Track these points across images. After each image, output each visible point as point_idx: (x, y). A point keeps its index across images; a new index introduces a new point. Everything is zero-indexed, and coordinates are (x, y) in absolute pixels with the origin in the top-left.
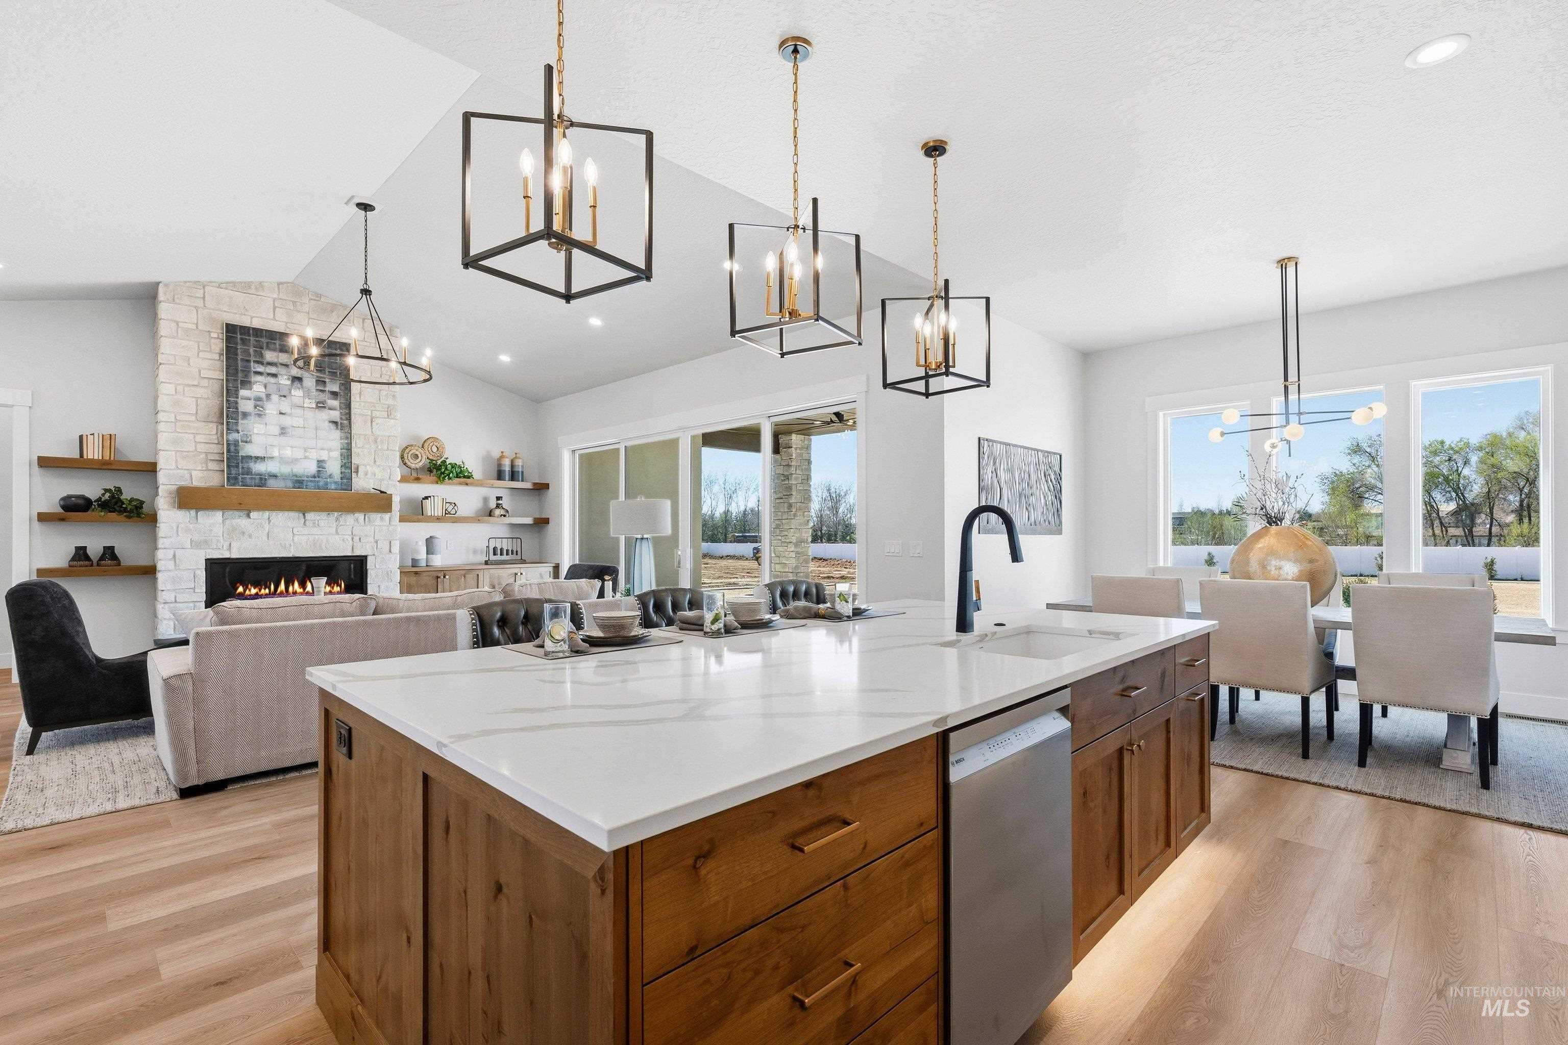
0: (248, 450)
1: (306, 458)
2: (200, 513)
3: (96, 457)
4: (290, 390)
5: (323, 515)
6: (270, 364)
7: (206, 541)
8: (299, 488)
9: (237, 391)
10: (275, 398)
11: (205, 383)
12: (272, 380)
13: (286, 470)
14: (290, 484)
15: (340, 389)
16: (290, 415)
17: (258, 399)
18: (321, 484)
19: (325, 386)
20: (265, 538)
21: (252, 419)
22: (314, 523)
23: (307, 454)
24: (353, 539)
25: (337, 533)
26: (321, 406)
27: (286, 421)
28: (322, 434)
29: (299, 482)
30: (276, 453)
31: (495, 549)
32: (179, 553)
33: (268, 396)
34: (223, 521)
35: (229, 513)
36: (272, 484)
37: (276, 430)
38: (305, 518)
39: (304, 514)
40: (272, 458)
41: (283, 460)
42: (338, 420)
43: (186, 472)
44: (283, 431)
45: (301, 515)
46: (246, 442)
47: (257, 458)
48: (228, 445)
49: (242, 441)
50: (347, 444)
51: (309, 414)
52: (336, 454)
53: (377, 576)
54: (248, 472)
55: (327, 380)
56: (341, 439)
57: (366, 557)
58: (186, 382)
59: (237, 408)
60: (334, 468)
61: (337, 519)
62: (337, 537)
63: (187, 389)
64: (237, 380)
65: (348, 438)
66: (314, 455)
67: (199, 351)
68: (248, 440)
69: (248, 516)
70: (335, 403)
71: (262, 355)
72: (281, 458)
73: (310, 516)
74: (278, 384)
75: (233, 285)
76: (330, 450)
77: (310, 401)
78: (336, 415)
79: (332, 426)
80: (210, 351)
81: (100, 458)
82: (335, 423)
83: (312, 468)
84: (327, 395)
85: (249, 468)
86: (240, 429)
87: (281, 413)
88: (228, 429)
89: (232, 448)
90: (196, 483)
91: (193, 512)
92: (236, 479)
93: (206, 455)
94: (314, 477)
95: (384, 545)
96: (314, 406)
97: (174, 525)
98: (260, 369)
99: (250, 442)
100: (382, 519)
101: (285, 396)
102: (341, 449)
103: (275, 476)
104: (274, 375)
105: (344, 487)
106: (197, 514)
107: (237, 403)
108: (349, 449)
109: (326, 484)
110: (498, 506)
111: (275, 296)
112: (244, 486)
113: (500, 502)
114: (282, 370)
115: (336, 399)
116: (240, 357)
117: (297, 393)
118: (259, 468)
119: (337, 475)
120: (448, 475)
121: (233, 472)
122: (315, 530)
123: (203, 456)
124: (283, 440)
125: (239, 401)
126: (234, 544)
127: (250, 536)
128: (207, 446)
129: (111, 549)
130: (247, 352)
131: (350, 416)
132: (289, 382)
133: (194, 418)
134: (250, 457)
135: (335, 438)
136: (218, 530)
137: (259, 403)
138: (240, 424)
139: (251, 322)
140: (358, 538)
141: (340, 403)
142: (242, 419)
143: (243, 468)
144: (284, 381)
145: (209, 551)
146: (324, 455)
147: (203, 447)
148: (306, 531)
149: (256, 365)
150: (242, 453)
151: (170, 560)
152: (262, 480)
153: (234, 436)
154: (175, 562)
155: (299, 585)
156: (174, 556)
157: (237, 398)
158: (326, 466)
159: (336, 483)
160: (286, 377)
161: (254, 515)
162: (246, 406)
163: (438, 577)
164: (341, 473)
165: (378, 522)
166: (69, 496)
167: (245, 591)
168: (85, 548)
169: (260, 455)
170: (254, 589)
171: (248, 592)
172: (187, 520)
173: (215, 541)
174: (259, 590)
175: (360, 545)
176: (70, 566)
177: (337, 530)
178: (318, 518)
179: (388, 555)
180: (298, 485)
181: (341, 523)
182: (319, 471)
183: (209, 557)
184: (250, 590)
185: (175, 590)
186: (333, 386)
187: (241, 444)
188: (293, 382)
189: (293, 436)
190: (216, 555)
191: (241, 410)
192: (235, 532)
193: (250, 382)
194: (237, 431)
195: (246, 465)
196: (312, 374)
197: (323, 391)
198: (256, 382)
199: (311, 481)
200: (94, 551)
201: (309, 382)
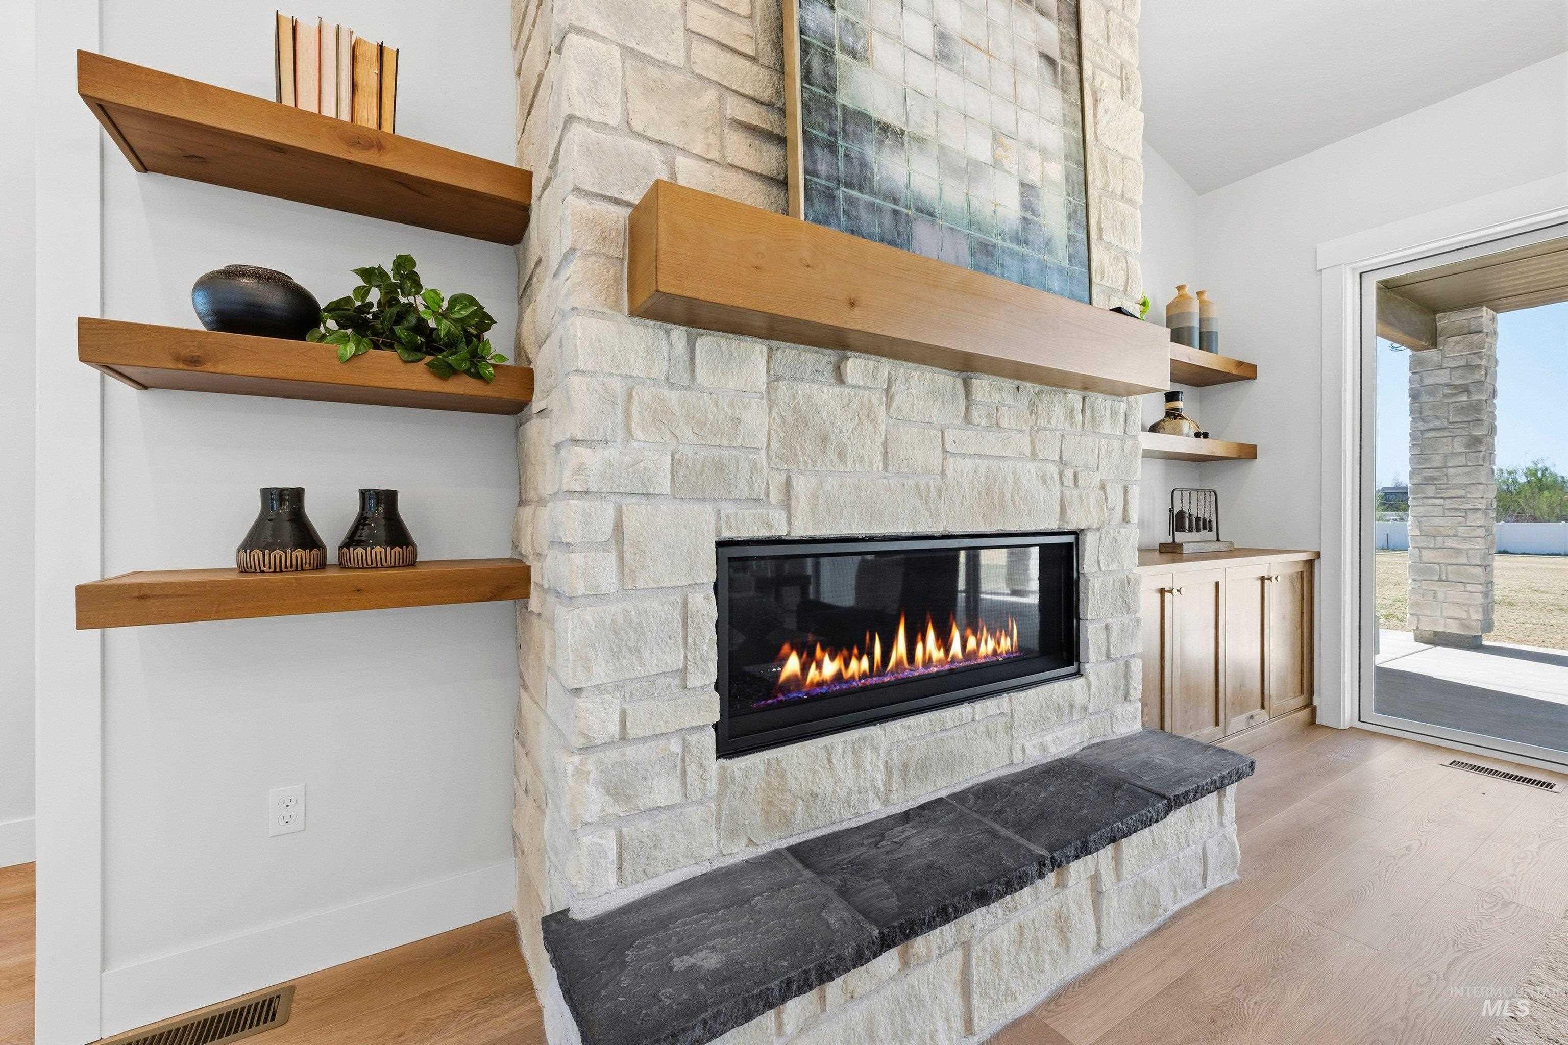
0: (860, 89)
1: (996, 165)
2: (702, 345)
3: (329, 111)
8: (988, 271)
13: (953, 195)
20: (878, 463)
23: (1000, 151)
24: (1062, 476)
25: (1034, 456)
28: (1025, 89)
31: (1180, 515)
32: (634, 514)
35: (786, 355)
38: (968, 394)
39: (968, 380)
40: (921, 141)
41: (946, 160)
42: (1056, 56)
43: (656, 153)
44: (945, 47)
46: (855, 56)
47: (885, 128)
48: (804, 50)
49: (844, 48)
50: (1078, 142)
52: (1056, 171)
54: (863, 177)
56: (1066, 123)
57: (1079, 536)
60: (1055, 218)
61: (1035, 407)
62: (1031, 466)
65: (1078, 123)
66: (1013, 161)
68: (859, 47)
69: (839, 377)
72: (941, 148)
73: (982, 388)
76: (1045, 153)
78: (1051, 33)
79: (1046, 70)
81: (345, 116)
82: (1050, 61)
83: (1011, 207)
85: (864, 165)
89: (815, 65)
92: (830, 197)
95: (1113, 499)
97: (618, 386)
99: (864, 58)
102: (1065, 157)
103: (927, 212)
105: (1075, 290)
109: (1042, 267)
110: (1173, 414)
112: (851, 234)
113: (1179, 404)
118: (892, 168)
121: (823, 168)
122: (991, 443)
126: (801, 485)
127: (841, 454)
129: (388, 499)
131: (1078, 52)
136: (756, 420)
140: (1072, 474)
143: (847, 156)
145: (728, 509)
146: (1033, 168)
148: (971, 441)
150: (844, 96)
152: (900, 219)
153: (820, 17)
154: (621, 558)
156: (619, 527)
158: (1040, 206)
159: (1058, 267)
161: (855, 368)
164: (1071, 239)
165: (1106, 428)
166: (233, 273)
167: (805, 668)
168: (297, 495)
169: (891, 116)
170: (832, 659)
171: (813, 674)
172: (660, 370)
173: (744, 466)
174: (847, 664)
175: (1076, 493)
176: (243, 569)
177: (1032, 443)
178: (997, 398)
179: (1123, 531)
180: (983, 260)
181: (1042, 422)
182: (1025, 220)
183: (727, 535)
184: (819, 666)
185: (619, 687)
187: (839, 55)
189: (965, 74)
190: (749, 525)
192: (801, 436)
194: (830, 3)
195: (855, 148)
199: (1012, 253)
200: (330, 506)
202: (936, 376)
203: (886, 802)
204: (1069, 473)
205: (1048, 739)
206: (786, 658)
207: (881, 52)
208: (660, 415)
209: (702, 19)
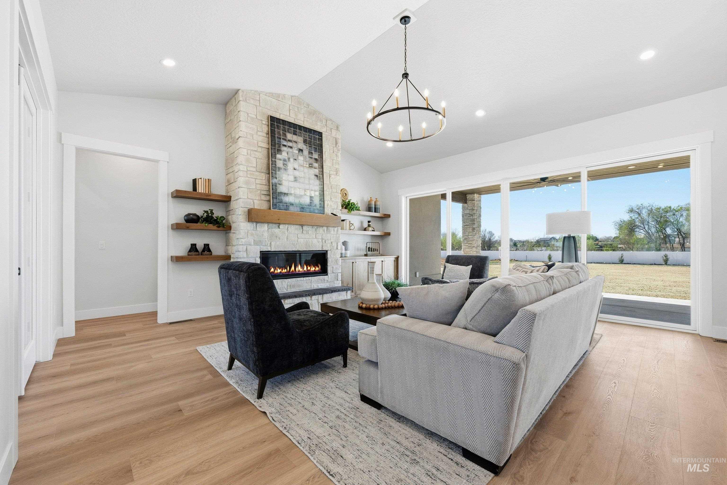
0: (282, 189)
1: (305, 195)
2: (258, 225)
3: (202, 192)
4: (298, 156)
5: (310, 228)
6: (289, 141)
7: (260, 241)
8: (303, 212)
9: (275, 155)
10: (292, 160)
11: (260, 150)
12: (290, 150)
13: (297, 201)
14: (298, 209)
15: (319, 158)
16: (298, 170)
17: (285, 160)
18: (312, 209)
19: (312, 155)
20: (286, 240)
21: (282, 171)
22: (306, 232)
23: (306, 193)
24: (322, 241)
25: (316, 238)
27: (297, 173)
28: (311, 182)
29: (302, 209)
30: (293, 192)
31: (369, 248)
32: (249, 247)
33: (289, 159)
34: (268, 229)
35: (271, 225)
36: (292, 208)
37: (292, 178)
38: (302, 229)
39: (302, 227)
40: (291, 194)
41: (296, 196)
42: (318, 174)
43: (252, 201)
44: (296, 179)
45: (301, 227)
47: (285, 194)
48: (272, 185)
50: (322, 188)
51: (306, 170)
52: (317, 193)
53: (332, 262)
54: (281, 201)
55: (313, 152)
56: (319, 185)
57: (327, 251)
58: (252, 148)
59: (276, 165)
60: (317, 201)
61: (316, 230)
62: (316, 240)
63: (252, 152)
64: (275, 149)
65: (322, 185)
66: (308, 193)
67: (258, 131)
68: (281, 183)
69: (279, 227)
70: (316, 165)
71: (285, 135)
72: (295, 194)
73: (305, 228)
74: (293, 152)
75: (271, 95)
76: (315, 191)
77: (306, 163)
78: (317, 171)
79: (316, 178)
80: (262, 132)
81: (205, 193)
82: (317, 176)
83: (307, 200)
84: (313, 160)
85: (281, 199)
86: (277, 176)
87: (295, 169)
88: (272, 176)
89: (274, 188)
90: (256, 207)
92: (276, 205)
93: (261, 191)
94: (309, 206)
95: (334, 244)
96: (308, 166)
97: (246, 231)
98: (285, 143)
100: (334, 230)
101: (296, 160)
102: (320, 191)
103: (292, 204)
104: (291, 147)
105: (321, 212)
106: (256, 224)
107: (275, 162)
108: (323, 191)
109: (314, 210)
110: (369, 226)
111: (290, 103)
112: (279, 209)
113: (370, 224)
114: (294, 145)
115: (317, 163)
116: (276, 136)
117: (301, 158)
118: (286, 199)
119: (318, 206)
120: (353, 209)
121: (275, 201)
122: (307, 236)
123: (259, 191)
124: (296, 184)
125: (277, 161)
126: (272, 243)
127: (279, 238)
128: (261, 186)
129: (208, 245)
130: (279, 133)
131: (323, 173)
132: (297, 152)
133: (254, 170)
134: (281, 193)
135: (316, 184)
136: (266, 234)
137: (285, 162)
138: (277, 174)
139: (280, 116)
141: (319, 165)
142: (278, 171)
143: (279, 199)
144: (295, 151)
145: (262, 247)
146: (313, 194)
147: (259, 187)
148: (303, 236)
149: (283, 141)
150: (278, 191)
152: (287, 206)
153: (275, 181)
154: (247, 253)
155: (301, 267)
156: (247, 249)
157: (276, 159)
158: (314, 200)
159: (318, 209)
160: (296, 149)
161: (281, 226)
162: (280, 164)
163: (353, 263)
164: (320, 204)
165: (332, 232)
166: (189, 214)
167: (275, 270)
168: (196, 244)
169: (286, 192)
170: (279, 269)
171: (276, 271)
172: (252, 229)
173: (264, 241)
174: (282, 270)
175: (325, 244)
176: (188, 255)
177: (316, 236)
178: (308, 229)
179: (337, 251)
180: (302, 210)
181: (318, 232)
182: (311, 202)
183: (262, 250)
184: (277, 270)
186: (316, 156)
187: (278, 185)
188: (299, 152)
189: (299, 182)
190: (265, 249)
191: (277, 166)
192: (273, 236)
193: (281, 150)
194: (276, 178)
195: (280, 198)
196: (307, 148)
197: (311, 158)
198: (283, 151)
199: (308, 208)
200: (200, 246)
201: (306, 152)
202: (296, 226)
203: (287, 290)
204: (324, 241)
205: (319, 285)
206: (271, 269)
207: (284, 183)
208: (252, 235)
209: (258, 181)
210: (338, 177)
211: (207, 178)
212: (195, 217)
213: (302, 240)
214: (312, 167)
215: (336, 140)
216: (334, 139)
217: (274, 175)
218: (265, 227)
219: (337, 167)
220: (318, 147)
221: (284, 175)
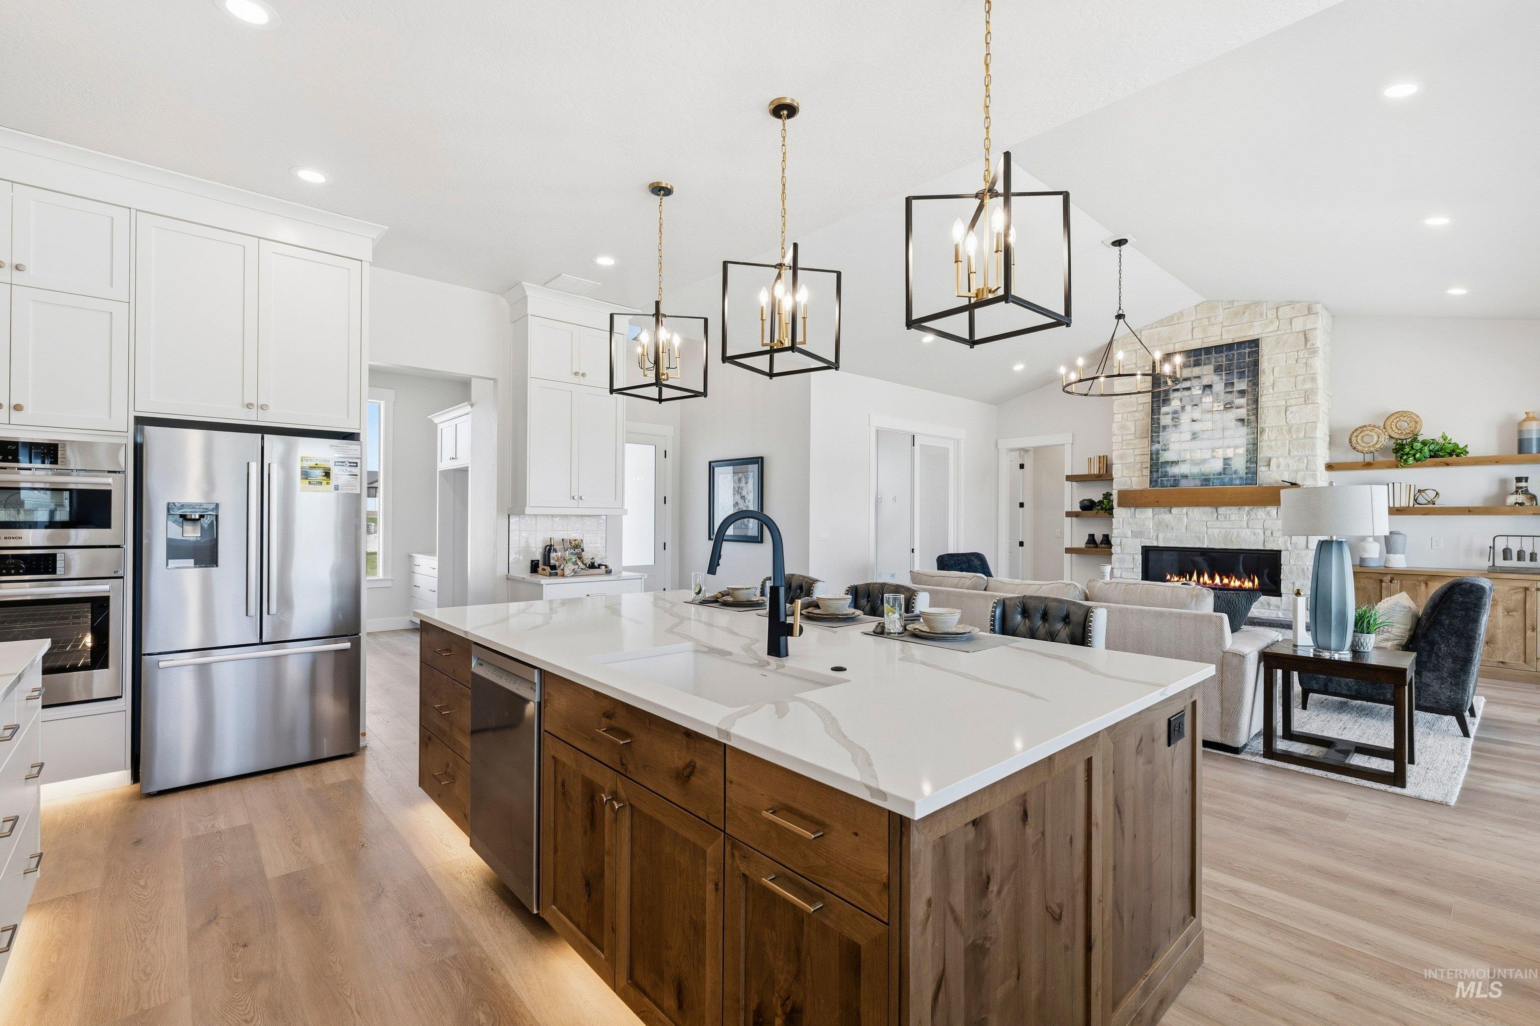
0: (1166, 456)
1: (1213, 457)
2: (1137, 510)
3: (1095, 473)
4: (1201, 398)
5: (1234, 510)
6: (1186, 380)
7: (1141, 533)
8: (1206, 485)
9: (1159, 409)
10: (1188, 408)
11: (1141, 408)
12: (1187, 393)
13: (1195, 470)
14: (1198, 482)
15: (1248, 386)
16: (1201, 420)
17: (1176, 412)
18: (1227, 480)
19: (1233, 388)
20: (1184, 530)
21: (1169, 430)
22: (1225, 517)
23: (1215, 454)
24: (1264, 533)
25: (1248, 527)
26: (1228, 406)
27: (1197, 427)
28: (1228, 433)
29: (1206, 480)
30: (1188, 457)
32: (1124, 540)
33: (1183, 408)
34: (1153, 516)
35: (1157, 509)
36: (1184, 484)
37: (1188, 436)
38: (1217, 512)
39: (1216, 509)
40: (1185, 461)
41: (1194, 463)
42: (1245, 416)
43: (1128, 478)
44: (1195, 436)
45: (1214, 510)
46: (1165, 450)
47: (1172, 462)
48: (1152, 454)
49: (1162, 450)
50: (1253, 439)
51: (1217, 416)
52: (1242, 451)
53: (1291, 572)
54: (1165, 475)
55: (1236, 381)
56: (1248, 435)
57: (1280, 551)
58: (1129, 410)
59: (1159, 424)
60: (1239, 465)
61: (1249, 513)
62: (1248, 531)
63: (1129, 415)
64: (1159, 401)
65: (1254, 433)
66: (1220, 453)
68: (1166, 448)
69: (1170, 511)
70: (1242, 401)
72: (1192, 460)
73: (1222, 510)
74: (1191, 395)
75: (1161, 323)
76: (1236, 447)
77: (1219, 404)
78: (1242, 413)
79: (1239, 424)
81: (1098, 472)
82: (1242, 420)
83: (1218, 466)
84: (1236, 394)
85: (1166, 472)
86: (1161, 440)
87: (1193, 421)
88: (1152, 442)
89: (1154, 457)
90: (1135, 487)
91: (1133, 509)
92: (1156, 481)
93: (1141, 465)
94: (1220, 474)
96: (1222, 408)
97: (1121, 519)
98: (1177, 386)
99: (1168, 449)
101: (1196, 405)
102: (1247, 445)
103: (1185, 477)
104: (1189, 389)
105: (1249, 482)
106: (1135, 510)
107: (1159, 419)
108: (1255, 444)
109: (1231, 480)
110: (1518, 491)
111: (1194, 318)
112: (1162, 487)
113: (1523, 485)
114: (1195, 382)
115: (1243, 397)
117: (1208, 400)
118: (1174, 470)
119: (1242, 471)
120: (1414, 455)
121: (1155, 476)
122: (1226, 524)
123: (1139, 465)
124: (1196, 444)
125: (1161, 417)
126: (1161, 535)
127: (1172, 529)
128: (1141, 457)
129: (1107, 536)
131: (1257, 412)
132: (1200, 392)
133: (1132, 437)
134: (1167, 462)
135: (1240, 437)
136: (1150, 524)
137: (1175, 415)
138: (1160, 436)
139: (1174, 348)
140: (1270, 532)
141: (1248, 400)
142: (1162, 432)
143: (1162, 472)
144: (1197, 391)
145: (1143, 540)
146: (1230, 453)
147: (1138, 459)
148: (1218, 524)
150: (1161, 460)
151: (1118, 545)
152: (1176, 481)
153: (1157, 446)
154: (1121, 547)
156: (1121, 542)
157: (1159, 415)
158: (1232, 463)
159: (1241, 478)
160: (1198, 388)
161: (1174, 510)
162: (1165, 420)
163: (1381, 581)
164: (1246, 468)
166: (1084, 500)
168: (1093, 535)
169: (1175, 459)
172: (1129, 515)
173: (1147, 532)
175: (1271, 538)
176: (1087, 547)
177: (1248, 523)
178: (1229, 512)
179: (1304, 552)
180: (1204, 483)
182: (1225, 468)
183: (1143, 545)
185: (1121, 569)
186: (1241, 385)
187: (1161, 452)
188: (1204, 390)
189: (1202, 439)
190: (1148, 543)
191: (1162, 423)
192: (1159, 525)
193: (1170, 399)
194: (1159, 442)
195: (1164, 470)
196: (1222, 379)
197: (1231, 392)
198: (1173, 399)
199: (1217, 479)
200: (1098, 538)
201: (1219, 387)
202: (1204, 509)
204: (1268, 533)
207: (1172, 446)
208: (1129, 524)
209: (1137, 452)
210: (1310, 406)
211: (1105, 455)
212: (1088, 503)
213: (1216, 531)
214: (1231, 407)
215: (1305, 334)
216: (1302, 336)
217: (1155, 439)
218: (1149, 512)
219: (1308, 386)
220: (1249, 367)
221: (1173, 435)
